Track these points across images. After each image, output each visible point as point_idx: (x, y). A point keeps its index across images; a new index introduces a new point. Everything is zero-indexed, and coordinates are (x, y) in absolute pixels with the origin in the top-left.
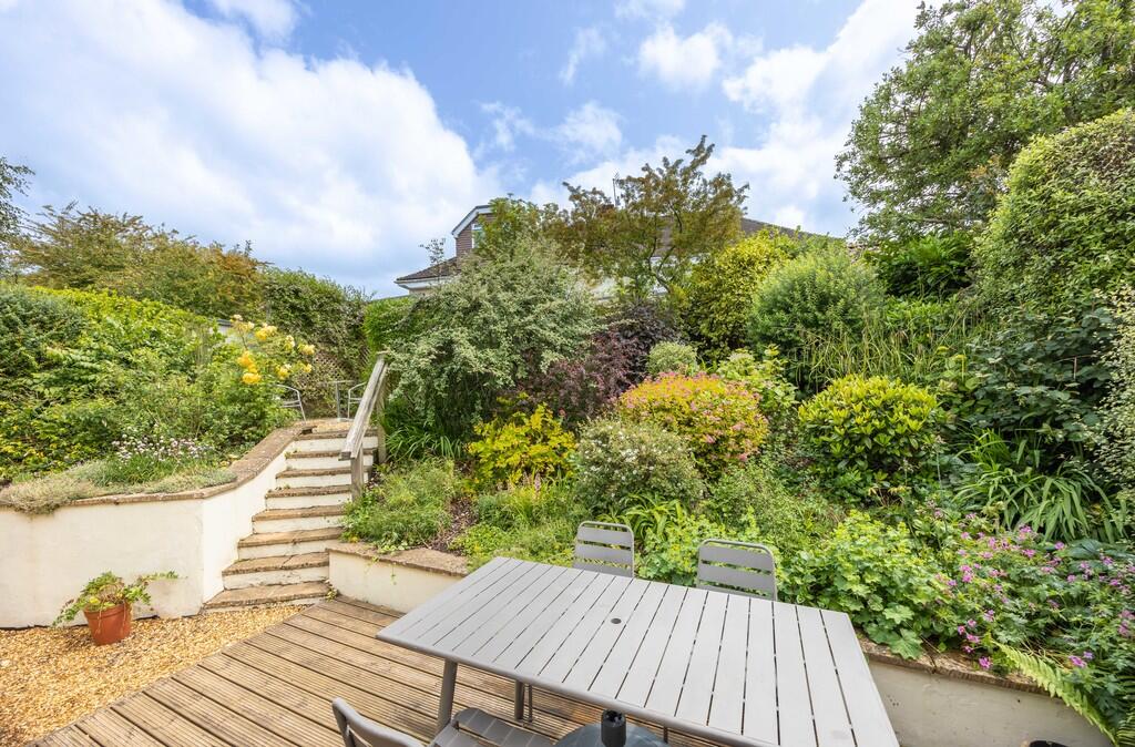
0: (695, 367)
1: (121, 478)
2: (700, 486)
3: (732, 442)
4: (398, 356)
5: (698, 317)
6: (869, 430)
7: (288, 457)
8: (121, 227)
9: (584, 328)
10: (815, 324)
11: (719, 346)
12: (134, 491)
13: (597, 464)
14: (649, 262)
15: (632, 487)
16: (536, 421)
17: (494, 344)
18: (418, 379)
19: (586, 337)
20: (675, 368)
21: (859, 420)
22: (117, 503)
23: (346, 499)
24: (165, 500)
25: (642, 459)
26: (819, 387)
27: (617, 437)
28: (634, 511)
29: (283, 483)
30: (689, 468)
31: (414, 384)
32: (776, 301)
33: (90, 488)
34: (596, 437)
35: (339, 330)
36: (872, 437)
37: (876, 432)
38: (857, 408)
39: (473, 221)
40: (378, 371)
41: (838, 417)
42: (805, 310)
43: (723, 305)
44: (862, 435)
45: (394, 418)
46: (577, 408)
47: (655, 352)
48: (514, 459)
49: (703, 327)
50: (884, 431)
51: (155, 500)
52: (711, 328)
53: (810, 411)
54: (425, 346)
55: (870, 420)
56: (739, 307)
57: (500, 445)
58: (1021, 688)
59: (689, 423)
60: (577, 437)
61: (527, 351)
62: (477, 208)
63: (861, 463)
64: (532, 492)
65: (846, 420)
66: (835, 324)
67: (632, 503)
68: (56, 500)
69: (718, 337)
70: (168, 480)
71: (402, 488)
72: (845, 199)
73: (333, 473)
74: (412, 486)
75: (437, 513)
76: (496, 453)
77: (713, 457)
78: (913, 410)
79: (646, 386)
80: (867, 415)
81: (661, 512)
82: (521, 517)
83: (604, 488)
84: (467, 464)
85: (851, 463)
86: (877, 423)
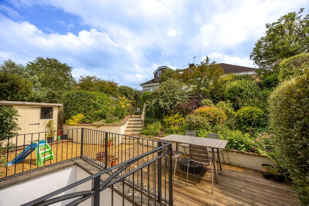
0: (212, 104)
1: (108, 122)
2: (210, 127)
3: (218, 119)
4: (149, 102)
5: (214, 93)
6: (248, 117)
7: (129, 121)
8: (92, 78)
9: (186, 96)
10: (239, 96)
11: (219, 100)
12: (110, 124)
13: (189, 123)
14: (201, 82)
15: (196, 127)
16: (176, 116)
17: (167, 101)
18: (153, 107)
19: (187, 99)
20: (207, 105)
21: (245, 115)
22: (109, 126)
23: (141, 129)
24: (115, 126)
25: (197, 122)
26: (238, 109)
27: (193, 118)
28: (196, 131)
29: (129, 125)
30: (208, 124)
31: (152, 108)
32: (231, 90)
33: (105, 124)
34: (189, 118)
35: (132, 97)
36: (248, 118)
37: (249, 118)
38: (246, 113)
39: (158, 71)
40: (145, 105)
41: (242, 115)
42: (237, 93)
43: (219, 91)
44: (247, 118)
45: (148, 114)
46: (185, 112)
47: (202, 101)
48: (172, 122)
49: (215, 96)
50: (251, 117)
51: (114, 126)
52: (217, 96)
53: (236, 114)
54: (154, 101)
55: (248, 115)
56: (223, 91)
57: (169, 120)
58: (262, 156)
59: (208, 116)
60: (185, 118)
61: (174, 102)
62: (159, 67)
63: (247, 124)
64: (176, 128)
65: (243, 115)
66: (244, 95)
67: (196, 130)
68: (101, 125)
69: (219, 98)
70: (115, 123)
71: (151, 127)
72: (254, 64)
73: (137, 124)
74: (154, 126)
75: (159, 131)
76: (168, 121)
77: (214, 122)
78: (257, 113)
79: (200, 108)
80: (247, 114)
81: (202, 131)
82: (175, 131)
83: (190, 127)
84: (163, 123)
85: (245, 124)
86: (249, 116)
